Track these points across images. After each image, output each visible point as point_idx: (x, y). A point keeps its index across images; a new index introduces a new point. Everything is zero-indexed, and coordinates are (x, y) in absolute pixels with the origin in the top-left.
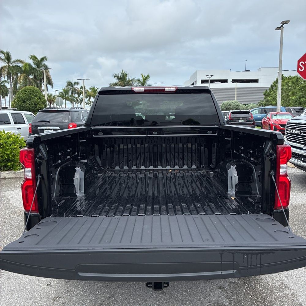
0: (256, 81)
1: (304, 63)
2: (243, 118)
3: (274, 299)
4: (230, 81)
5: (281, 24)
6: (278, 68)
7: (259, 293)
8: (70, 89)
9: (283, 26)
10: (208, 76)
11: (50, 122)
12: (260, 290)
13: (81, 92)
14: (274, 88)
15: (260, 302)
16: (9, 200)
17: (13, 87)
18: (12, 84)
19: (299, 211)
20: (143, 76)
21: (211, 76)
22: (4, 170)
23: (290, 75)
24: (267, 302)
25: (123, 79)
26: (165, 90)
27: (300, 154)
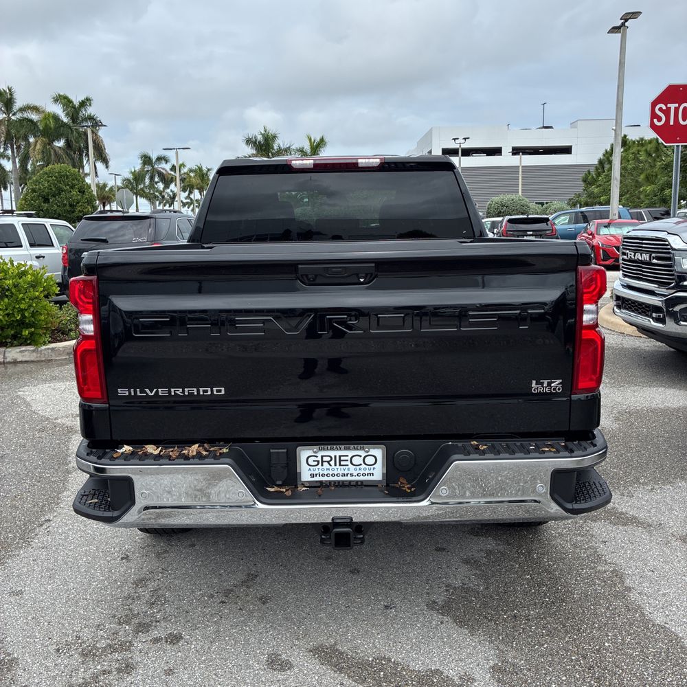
0: (567, 150)
1: (664, 108)
2: (535, 233)
3: (576, 580)
4: (507, 150)
5: (621, 19)
6: (614, 121)
7: (546, 571)
8: (148, 171)
9: (627, 24)
10: (458, 139)
11: (107, 242)
12: (549, 565)
13: (172, 178)
14: (607, 166)
15: (547, 585)
16: (28, 405)
17: (20, 167)
18: (17, 160)
19: (643, 421)
20: (310, 140)
21: (465, 139)
22: (12, 345)
23: (641, 137)
24: (561, 585)
25: (266, 146)
26: (357, 163)
27: (650, 305)
